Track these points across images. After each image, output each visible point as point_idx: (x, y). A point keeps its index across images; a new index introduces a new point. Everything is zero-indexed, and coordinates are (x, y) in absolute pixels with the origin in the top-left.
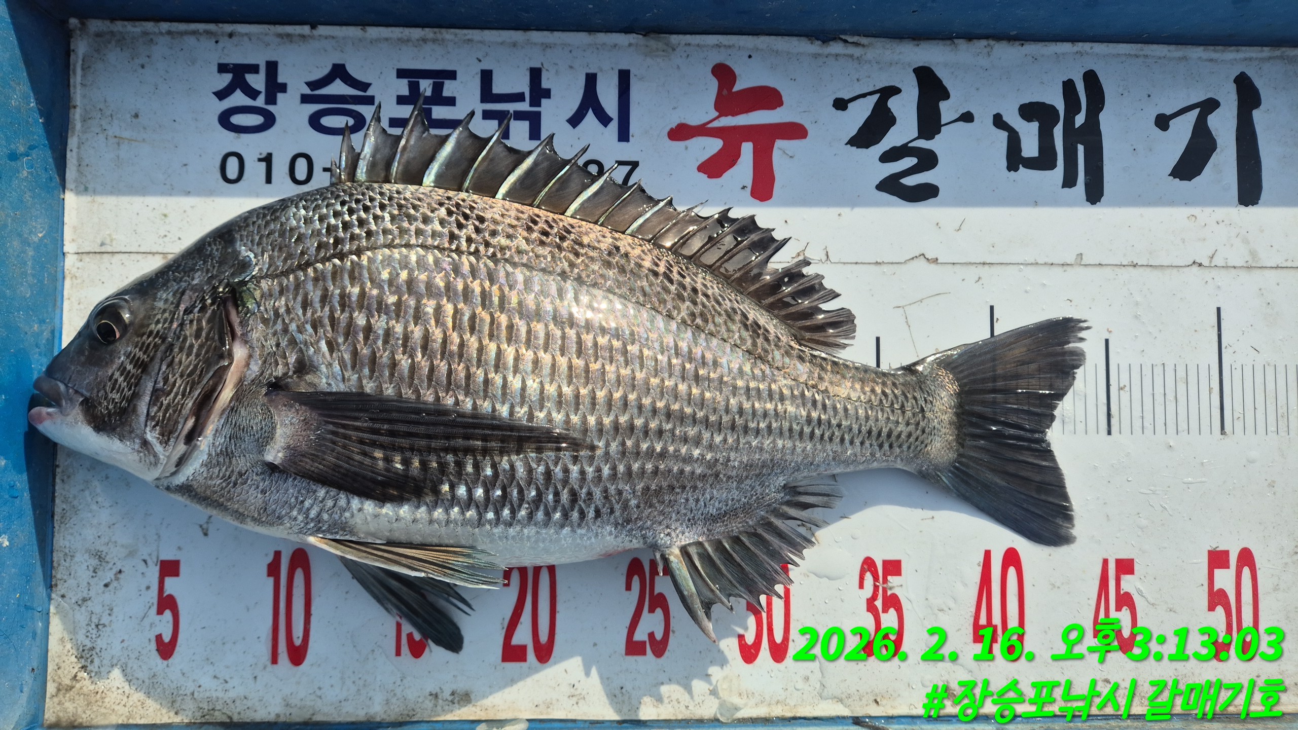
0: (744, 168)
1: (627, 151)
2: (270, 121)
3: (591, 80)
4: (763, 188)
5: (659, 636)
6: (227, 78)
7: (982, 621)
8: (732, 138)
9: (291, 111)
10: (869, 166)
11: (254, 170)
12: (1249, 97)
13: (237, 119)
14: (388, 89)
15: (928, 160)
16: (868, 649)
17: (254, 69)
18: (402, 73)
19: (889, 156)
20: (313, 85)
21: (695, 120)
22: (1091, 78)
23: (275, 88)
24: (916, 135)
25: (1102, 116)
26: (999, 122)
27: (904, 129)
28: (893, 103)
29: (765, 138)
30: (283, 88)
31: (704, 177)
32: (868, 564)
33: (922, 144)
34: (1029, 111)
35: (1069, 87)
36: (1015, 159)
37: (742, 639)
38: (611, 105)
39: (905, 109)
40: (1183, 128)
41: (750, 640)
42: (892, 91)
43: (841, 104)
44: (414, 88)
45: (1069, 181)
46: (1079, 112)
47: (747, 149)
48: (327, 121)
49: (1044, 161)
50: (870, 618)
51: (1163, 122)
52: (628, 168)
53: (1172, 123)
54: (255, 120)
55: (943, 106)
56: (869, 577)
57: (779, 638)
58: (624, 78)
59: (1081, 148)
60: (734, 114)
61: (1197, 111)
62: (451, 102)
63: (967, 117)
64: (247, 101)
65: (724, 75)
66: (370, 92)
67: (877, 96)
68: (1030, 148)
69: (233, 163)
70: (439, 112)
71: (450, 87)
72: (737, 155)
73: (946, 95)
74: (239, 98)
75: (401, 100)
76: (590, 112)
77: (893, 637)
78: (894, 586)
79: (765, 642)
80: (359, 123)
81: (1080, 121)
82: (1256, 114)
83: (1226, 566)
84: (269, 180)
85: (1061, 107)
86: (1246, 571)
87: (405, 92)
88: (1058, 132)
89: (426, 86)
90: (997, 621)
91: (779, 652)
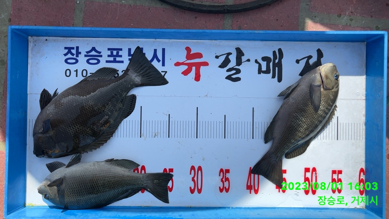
0: (193, 74)
1: (164, 69)
2: (77, 61)
3: (155, 51)
4: (197, 78)
5: (171, 187)
6: (67, 51)
7: (249, 184)
8: (190, 66)
9: (82, 59)
10: (224, 72)
11: (73, 74)
12: (320, 54)
13: (69, 61)
14: (105, 53)
15: (238, 71)
16: (221, 190)
17: (73, 48)
18: (109, 49)
19: (228, 71)
20: (87, 52)
21: (181, 62)
22: (280, 50)
23: (78, 53)
24: (236, 65)
25: (282, 60)
26: (256, 61)
27: (233, 63)
28: (230, 57)
29: (198, 66)
30: (80, 53)
31: (183, 75)
32: (221, 170)
33: (237, 67)
34: (264, 59)
35: (274, 53)
36: (260, 71)
37: (190, 188)
38: (160, 58)
39: (233, 59)
40: (303, 63)
41: (193, 188)
42: (230, 54)
43: (217, 57)
44: (112, 53)
45: (274, 77)
46: (277, 59)
47: (194, 68)
48: (91, 61)
49: (267, 72)
50: (222, 183)
51: (298, 61)
52: (165, 73)
53: (300, 62)
54: (74, 61)
55: (242, 57)
56: (222, 173)
57: (199, 188)
58: (164, 50)
59: (277, 68)
60: (191, 59)
61: (307, 58)
62: (121, 56)
63: (248, 61)
64: (72, 57)
65: (188, 49)
66: (101, 54)
67: (226, 55)
68: (264, 68)
69: (68, 72)
70: (118, 59)
71: (120, 53)
72: (191, 70)
73: (243, 55)
74: (69, 56)
75: (109, 56)
76: (155, 59)
77: (227, 188)
78: (228, 175)
79: (196, 189)
80: (99, 62)
81: (277, 61)
82: (322, 59)
83: (309, 172)
84: (77, 76)
85: (272, 58)
86: (314, 174)
87: (110, 54)
88: (271, 64)
89: (115, 53)
90: (252, 184)
91: (200, 191)
